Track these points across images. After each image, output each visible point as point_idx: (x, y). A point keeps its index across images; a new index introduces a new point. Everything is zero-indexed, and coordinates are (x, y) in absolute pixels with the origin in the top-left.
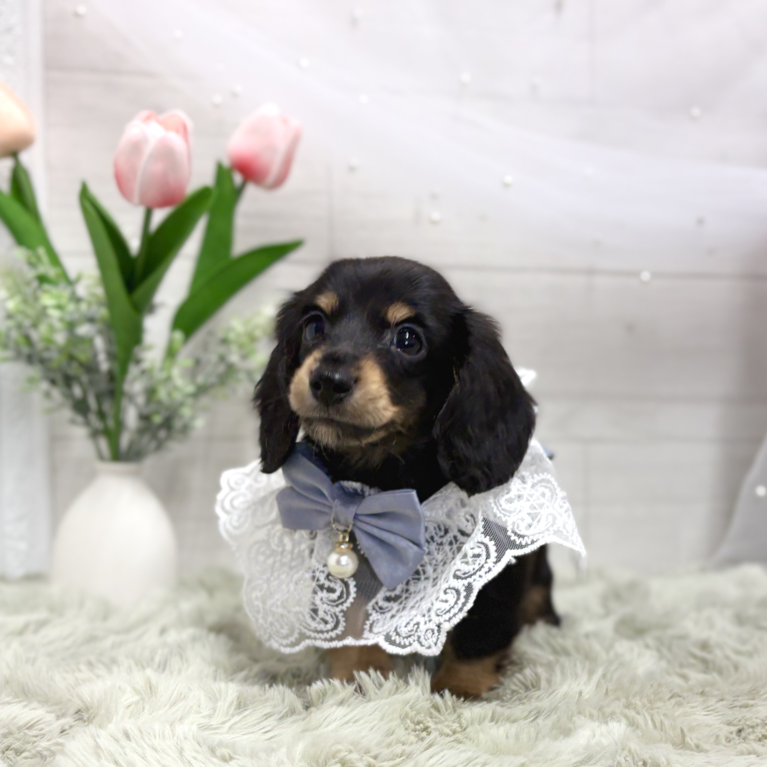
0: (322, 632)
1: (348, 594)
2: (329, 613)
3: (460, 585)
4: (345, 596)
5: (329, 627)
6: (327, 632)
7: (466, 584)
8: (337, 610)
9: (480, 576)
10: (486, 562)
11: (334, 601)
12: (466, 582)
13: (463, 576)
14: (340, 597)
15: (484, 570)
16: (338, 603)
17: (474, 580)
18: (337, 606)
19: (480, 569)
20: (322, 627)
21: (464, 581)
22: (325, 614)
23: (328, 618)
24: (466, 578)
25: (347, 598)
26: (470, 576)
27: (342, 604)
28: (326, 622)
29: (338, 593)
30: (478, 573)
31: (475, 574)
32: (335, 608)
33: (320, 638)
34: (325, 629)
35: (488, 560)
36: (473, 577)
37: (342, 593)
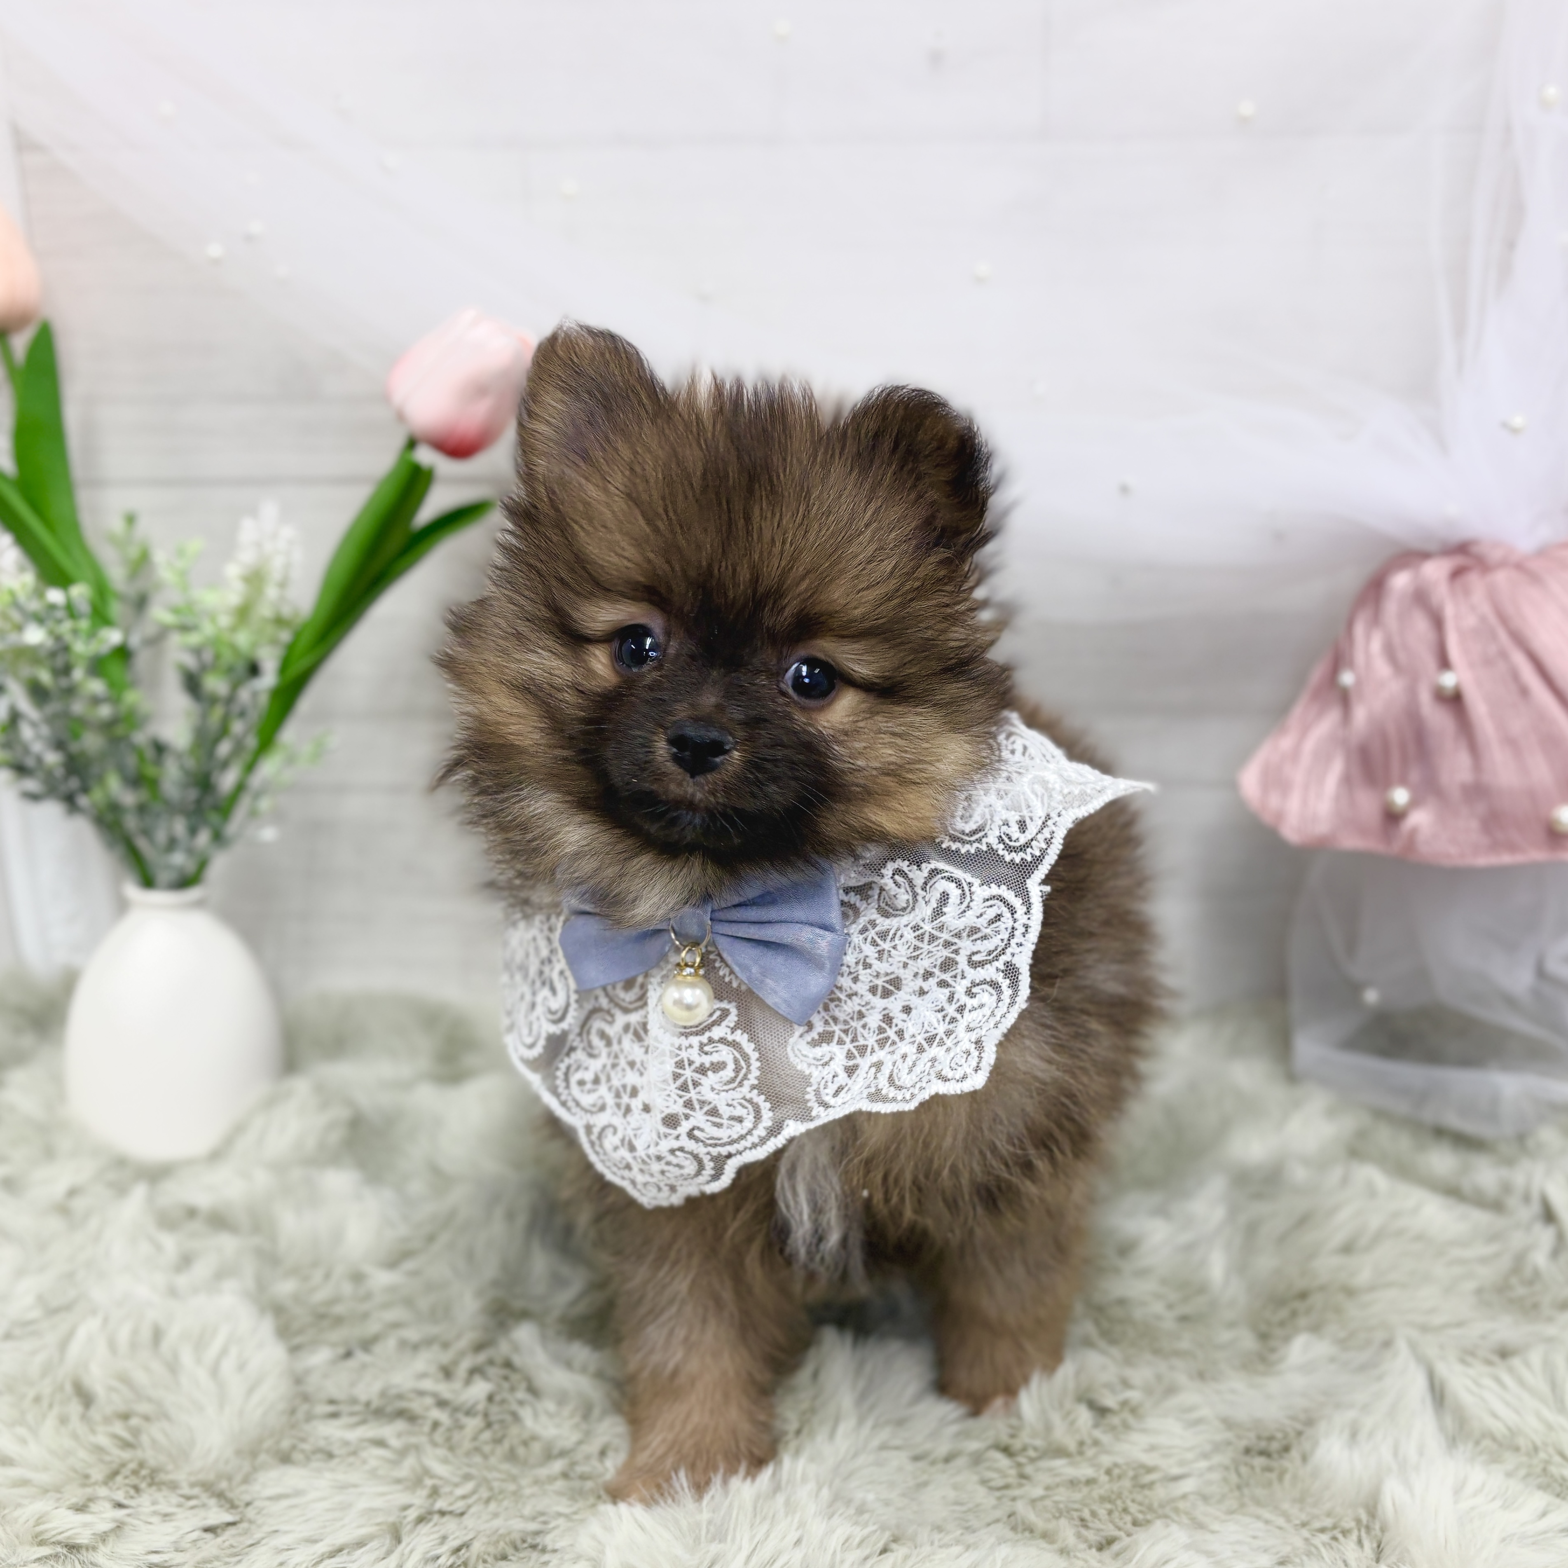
0: (742, 1137)
1: (746, 1057)
2: (735, 1103)
3: (989, 972)
4: (743, 1063)
5: (748, 1124)
6: (750, 1132)
7: (1002, 967)
8: (745, 1090)
9: (1020, 945)
10: (1015, 921)
11: (733, 1080)
12: (1000, 964)
13: (990, 958)
14: (737, 1070)
15: (1018, 933)
16: (738, 1080)
17: (1013, 955)
18: (741, 1084)
19: (1012, 935)
20: (738, 1130)
21: (996, 964)
22: (732, 1108)
23: (739, 1112)
24: (996, 958)
25: (749, 1065)
26: (1003, 952)
27: (745, 1077)
28: (740, 1120)
29: (731, 1066)
30: (1013, 942)
31: (1008, 945)
32: (738, 1089)
33: (745, 1149)
34: (744, 1132)
35: (1015, 916)
36: (1009, 951)
37: (736, 1061)
